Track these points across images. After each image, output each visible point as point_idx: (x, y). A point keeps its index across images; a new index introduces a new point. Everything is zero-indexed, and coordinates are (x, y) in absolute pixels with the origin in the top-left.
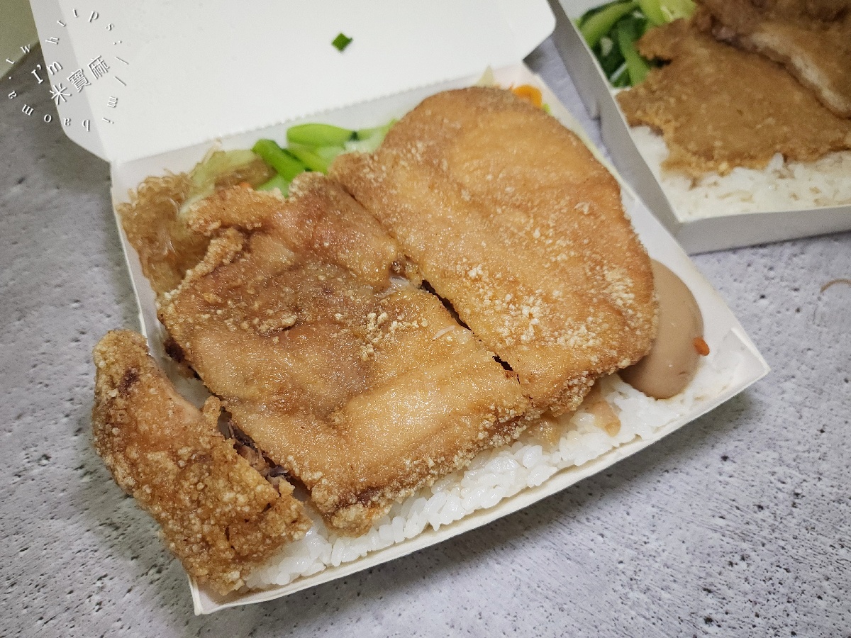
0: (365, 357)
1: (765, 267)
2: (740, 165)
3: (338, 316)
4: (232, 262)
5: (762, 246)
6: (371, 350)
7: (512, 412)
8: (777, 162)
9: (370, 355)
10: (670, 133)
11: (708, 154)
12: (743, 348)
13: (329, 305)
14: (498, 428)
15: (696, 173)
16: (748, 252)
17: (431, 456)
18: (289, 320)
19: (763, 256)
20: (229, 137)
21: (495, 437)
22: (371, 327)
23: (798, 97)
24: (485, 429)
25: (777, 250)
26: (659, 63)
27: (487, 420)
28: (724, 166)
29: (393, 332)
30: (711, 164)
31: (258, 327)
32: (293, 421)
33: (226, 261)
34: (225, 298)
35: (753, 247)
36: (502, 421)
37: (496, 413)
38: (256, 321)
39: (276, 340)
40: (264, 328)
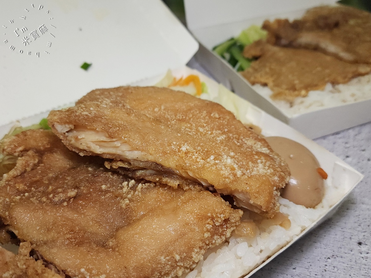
0: (124, 206)
1: (343, 143)
2: (311, 90)
3: (104, 187)
4: (32, 169)
5: (337, 133)
6: (128, 202)
7: (222, 216)
8: (329, 87)
9: (127, 205)
10: (271, 84)
11: (293, 88)
12: (344, 170)
13: (97, 182)
14: (216, 231)
15: (290, 98)
16: (331, 138)
17: (177, 254)
18: (72, 193)
19: (340, 138)
20: (24, 119)
21: (216, 237)
22: (125, 190)
23: (328, 58)
24: (208, 231)
25: (346, 134)
26: (256, 58)
27: (208, 223)
28: (303, 92)
29: (140, 190)
30: (296, 93)
31: (52, 199)
32: (82, 249)
33: (28, 169)
34: (30, 187)
35: (333, 134)
36: (217, 224)
37: (213, 218)
38: (51, 196)
39: (65, 204)
40: (56, 199)
